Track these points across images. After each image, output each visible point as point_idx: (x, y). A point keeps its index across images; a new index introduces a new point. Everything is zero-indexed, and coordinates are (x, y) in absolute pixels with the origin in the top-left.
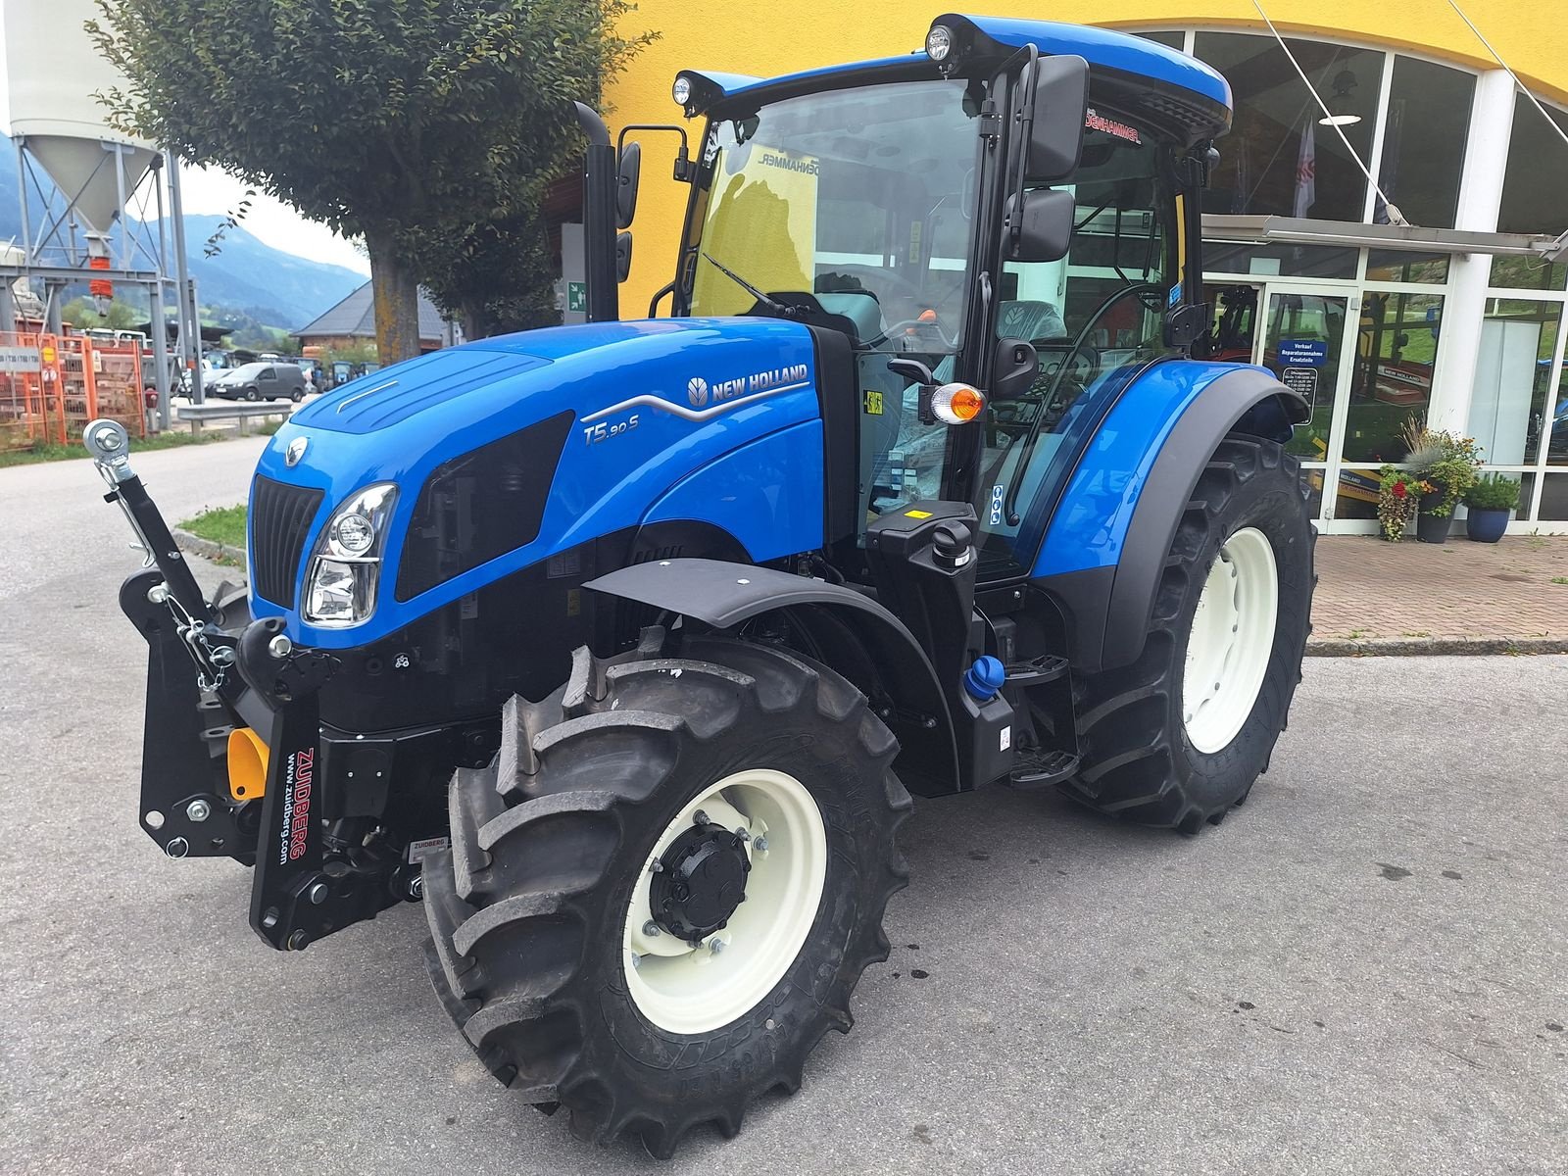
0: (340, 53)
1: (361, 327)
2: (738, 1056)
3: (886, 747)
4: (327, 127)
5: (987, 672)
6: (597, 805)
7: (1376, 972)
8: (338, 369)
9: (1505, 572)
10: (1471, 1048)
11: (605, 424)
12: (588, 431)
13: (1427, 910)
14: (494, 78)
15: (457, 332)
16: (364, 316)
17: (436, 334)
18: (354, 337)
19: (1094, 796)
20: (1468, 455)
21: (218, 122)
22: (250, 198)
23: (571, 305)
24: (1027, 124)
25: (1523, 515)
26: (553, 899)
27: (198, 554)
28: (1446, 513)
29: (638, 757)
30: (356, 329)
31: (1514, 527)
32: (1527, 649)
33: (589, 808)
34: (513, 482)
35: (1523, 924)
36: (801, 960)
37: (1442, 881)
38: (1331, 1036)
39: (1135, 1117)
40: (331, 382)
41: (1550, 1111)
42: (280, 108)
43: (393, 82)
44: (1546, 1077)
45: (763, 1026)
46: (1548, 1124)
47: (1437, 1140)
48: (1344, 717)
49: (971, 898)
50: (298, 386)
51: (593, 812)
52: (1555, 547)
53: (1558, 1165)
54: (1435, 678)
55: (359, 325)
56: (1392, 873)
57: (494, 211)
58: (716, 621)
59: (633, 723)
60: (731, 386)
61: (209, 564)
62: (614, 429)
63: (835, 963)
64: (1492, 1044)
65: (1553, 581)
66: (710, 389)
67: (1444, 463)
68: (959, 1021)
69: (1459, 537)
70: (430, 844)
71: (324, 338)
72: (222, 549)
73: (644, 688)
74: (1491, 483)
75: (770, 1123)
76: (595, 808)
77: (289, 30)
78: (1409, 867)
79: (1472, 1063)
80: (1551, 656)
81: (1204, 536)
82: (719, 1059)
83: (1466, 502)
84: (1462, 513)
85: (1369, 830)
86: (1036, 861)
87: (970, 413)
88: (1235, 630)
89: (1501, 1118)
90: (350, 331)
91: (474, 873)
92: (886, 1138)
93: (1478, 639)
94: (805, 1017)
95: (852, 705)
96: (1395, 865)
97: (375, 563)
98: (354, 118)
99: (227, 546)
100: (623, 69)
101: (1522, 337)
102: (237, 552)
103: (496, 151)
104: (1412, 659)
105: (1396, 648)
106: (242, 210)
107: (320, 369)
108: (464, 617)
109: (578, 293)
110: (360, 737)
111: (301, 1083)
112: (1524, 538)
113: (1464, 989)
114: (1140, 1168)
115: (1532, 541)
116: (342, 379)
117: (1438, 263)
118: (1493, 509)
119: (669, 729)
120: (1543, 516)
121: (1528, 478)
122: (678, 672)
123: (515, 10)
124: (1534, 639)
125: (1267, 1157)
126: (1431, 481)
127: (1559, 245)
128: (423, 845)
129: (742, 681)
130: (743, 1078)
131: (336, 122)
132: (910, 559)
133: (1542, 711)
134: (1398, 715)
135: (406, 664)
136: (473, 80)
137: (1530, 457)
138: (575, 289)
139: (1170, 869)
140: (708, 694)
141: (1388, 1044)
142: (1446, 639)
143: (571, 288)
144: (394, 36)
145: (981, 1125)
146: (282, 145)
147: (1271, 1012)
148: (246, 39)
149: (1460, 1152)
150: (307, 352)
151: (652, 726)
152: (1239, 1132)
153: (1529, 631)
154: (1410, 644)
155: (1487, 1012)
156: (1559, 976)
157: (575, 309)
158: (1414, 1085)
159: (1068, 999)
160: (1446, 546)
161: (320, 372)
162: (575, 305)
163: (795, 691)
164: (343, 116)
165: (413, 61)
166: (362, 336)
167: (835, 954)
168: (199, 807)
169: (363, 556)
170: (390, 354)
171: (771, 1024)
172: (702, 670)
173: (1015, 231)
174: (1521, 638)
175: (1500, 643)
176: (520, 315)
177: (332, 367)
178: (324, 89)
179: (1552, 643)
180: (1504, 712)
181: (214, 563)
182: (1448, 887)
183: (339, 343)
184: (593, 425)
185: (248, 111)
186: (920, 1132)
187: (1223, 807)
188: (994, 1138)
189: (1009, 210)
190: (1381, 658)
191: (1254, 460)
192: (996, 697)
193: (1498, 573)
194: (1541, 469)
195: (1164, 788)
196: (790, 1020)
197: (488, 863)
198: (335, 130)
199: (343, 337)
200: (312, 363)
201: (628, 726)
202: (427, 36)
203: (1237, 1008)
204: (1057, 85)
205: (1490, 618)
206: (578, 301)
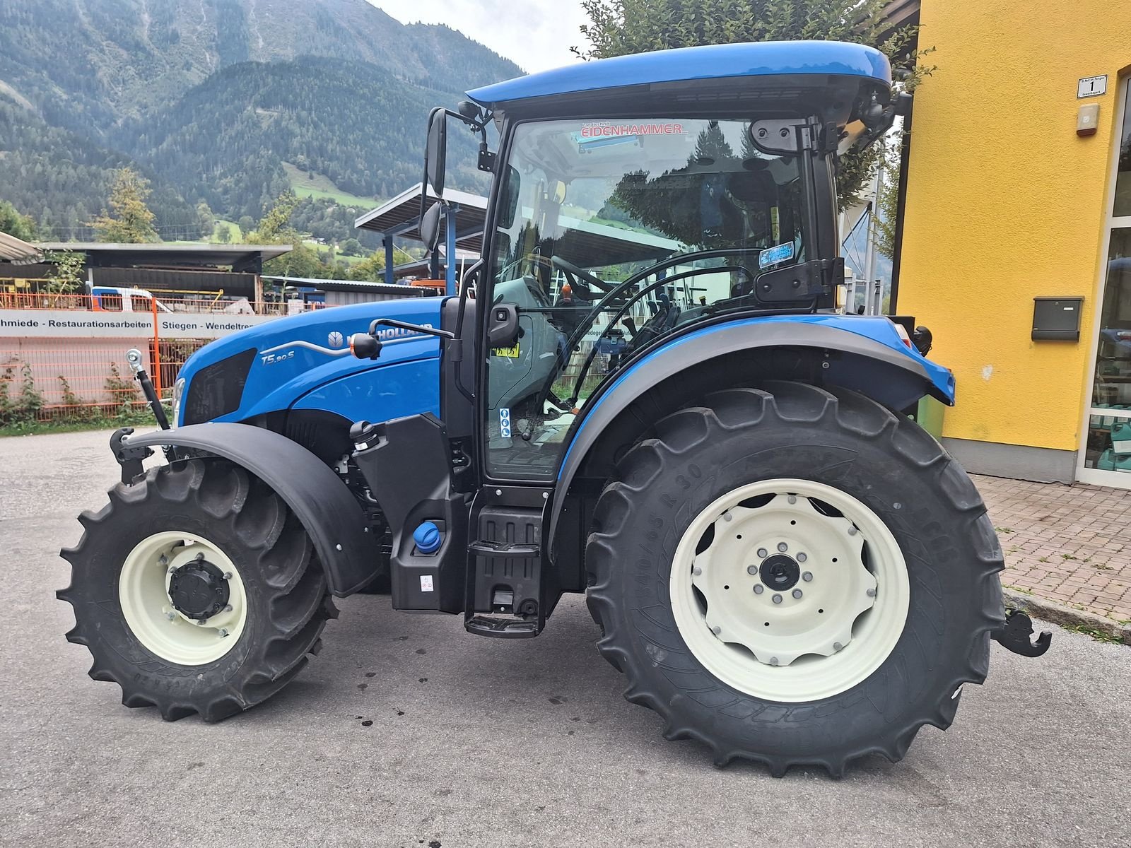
2: (175, 681)
11: (274, 355)
12: (264, 358)
45: (197, 676)
62: (279, 358)
63: (238, 663)
66: (345, 339)
82: (164, 676)
167: (240, 659)
171: (200, 677)
184: (267, 356)
196: (209, 680)
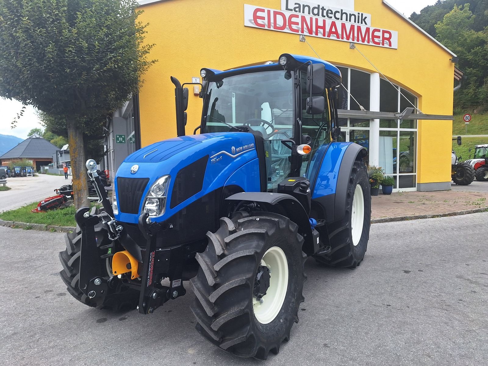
0: (65, 64)
1: (23, 155)
2: (277, 330)
3: (301, 240)
4: (59, 86)
5: (312, 222)
6: (251, 253)
7: (415, 294)
8: (16, 169)
9: (396, 201)
10: (445, 307)
11: (215, 159)
12: (212, 160)
13: (419, 279)
14: (112, 72)
15: (59, 155)
16: (24, 151)
17: (51, 156)
18: (21, 159)
19: (330, 259)
20: (381, 171)
21: (21, 85)
22: (24, 109)
23: (117, 142)
24: (311, 80)
25: (395, 187)
26: (244, 280)
27: (4, 226)
28: (378, 187)
29: (256, 241)
30: (21, 156)
31: (394, 191)
32: (411, 218)
33: (249, 254)
34: (194, 175)
35: (443, 279)
36: (285, 302)
37: (419, 272)
38: (412, 309)
39: (376, 334)
40: (13, 173)
41: (469, 318)
42: (44, 80)
43: (84, 73)
44: (464, 310)
45: (280, 322)
46: (470, 320)
47: (448, 327)
48: (375, 238)
49: (306, 290)
50: (4, 175)
51: (251, 255)
52: (405, 195)
53: (477, 329)
54: (392, 227)
55: (22, 154)
56: (406, 272)
57: (110, 111)
58: (272, 203)
59: (254, 232)
60: (240, 149)
61: (10, 228)
63: (293, 302)
64: (449, 306)
65: (409, 202)
66: (236, 149)
67: (375, 174)
68: (320, 319)
69: (381, 194)
70: (177, 281)
71: (9, 159)
72: (14, 223)
73: (249, 224)
74: (387, 179)
75: (285, 349)
76: (251, 254)
77: (51, 57)
78: (410, 270)
79: (447, 310)
80: (417, 220)
81: (353, 185)
82: (273, 331)
83: (382, 184)
84: (381, 187)
85: (396, 263)
86: (318, 280)
87: (308, 152)
88: (354, 213)
89: (459, 321)
90: (19, 156)
91: (214, 278)
92: (317, 348)
93: (399, 217)
94: (289, 318)
95: (295, 228)
96: (406, 270)
97: (164, 198)
98: (69, 83)
99: (16, 222)
100: (146, 70)
101: (388, 140)
102: (20, 224)
103: (112, 93)
104: (384, 223)
105: (380, 221)
106: (21, 113)
107: (9, 169)
108: (183, 213)
109: (119, 138)
110: (160, 249)
111: (142, 361)
112: (396, 193)
113: (436, 295)
114: (384, 344)
115: (398, 193)
116: (18, 172)
117: (366, 122)
118: (389, 186)
119: (264, 232)
120: (400, 187)
121: (395, 177)
122: (258, 219)
123: (119, 53)
124: (412, 216)
125: (412, 337)
126: (373, 179)
127: (402, 115)
128: (176, 282)
129: (276, 220)
130: (279, 336)
131: (62, 85)
132: (294, 191)
133: (422, 232)
134: (388, 236)
135: (172, 227)
136: (106, 73)
137: (395, 171)
138: (118, 137)
139: (353, 277)
140: (267, 224)
141: (426, 309)
142: (391, 217)
143: (116, 136)
144: (83, 60)
145: (340, 341)
146: (44, 92)
147: (395, 306)
148: (35, 60)
149: (454, 329)
150: (4, 164)
151: (259, 232)
152: (403, 333)
153: (409, 214)
154: (383, 219)
155: (444, 299)
156: (456, 289)
157: (118, 143)
158: (437, 317)
159: (345, 310)
160: (379, 196)
161: (9, 170)
162: (118, 141)
163: (285, 223)
164: (65, 83)
165: (89, 67)
166: (24, 158)
167: (293, 300)
168: (98, 280)
169: (162, 196)
170: (75, 156)
171: (281, 321)
172: (265, 218)
173: (311, 106)
174: (409, 216)
175: (405, 217)
176: (93, 146)
177: (14, 168)
178: (60, 75)
179: (416, 216)
180: (413, 233)
181: (12, 228)
182: (421, 273)
183: (15, 161)
185: (34, 81)
186: (325, 345)
187: (360, 260)
188: (345, 343)
189: (308, 101)
190: (377, 224)
191: (359, 166)
192: (314, 230)
193: (395, 201)
194: (398, 174)
195: (350, 255)
196: (286, 319)
197: (216, 276)
198: (62, 87)
199: (17, 159)
200: (6, 167)
201: (252, 233)
202: (93, 60)
203: (387, 306)
204: (317, 71)
205: (399, 212)
206: (119, 140)
